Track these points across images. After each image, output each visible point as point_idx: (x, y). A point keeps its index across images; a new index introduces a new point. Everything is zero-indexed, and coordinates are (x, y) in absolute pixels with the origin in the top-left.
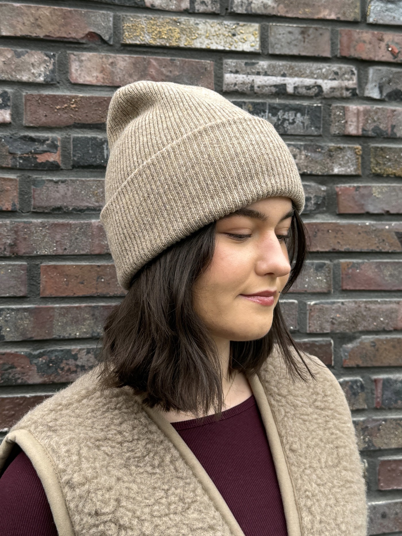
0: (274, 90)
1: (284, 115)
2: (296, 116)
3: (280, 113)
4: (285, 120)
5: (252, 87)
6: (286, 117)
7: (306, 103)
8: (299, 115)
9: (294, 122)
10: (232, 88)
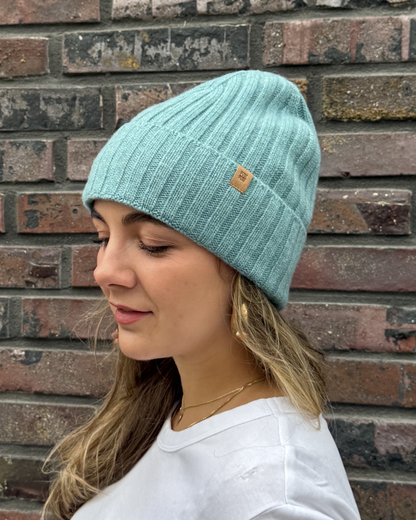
0: (179, 10)
1: (192, 43)
2: (209, 43)
3: (187, 42)
4: (194, 50)
5: (149, 9)
6: (195, 46)
7: (223, 24)
8: (214, 42)
9: (207, 52)
10: (123, 14)
